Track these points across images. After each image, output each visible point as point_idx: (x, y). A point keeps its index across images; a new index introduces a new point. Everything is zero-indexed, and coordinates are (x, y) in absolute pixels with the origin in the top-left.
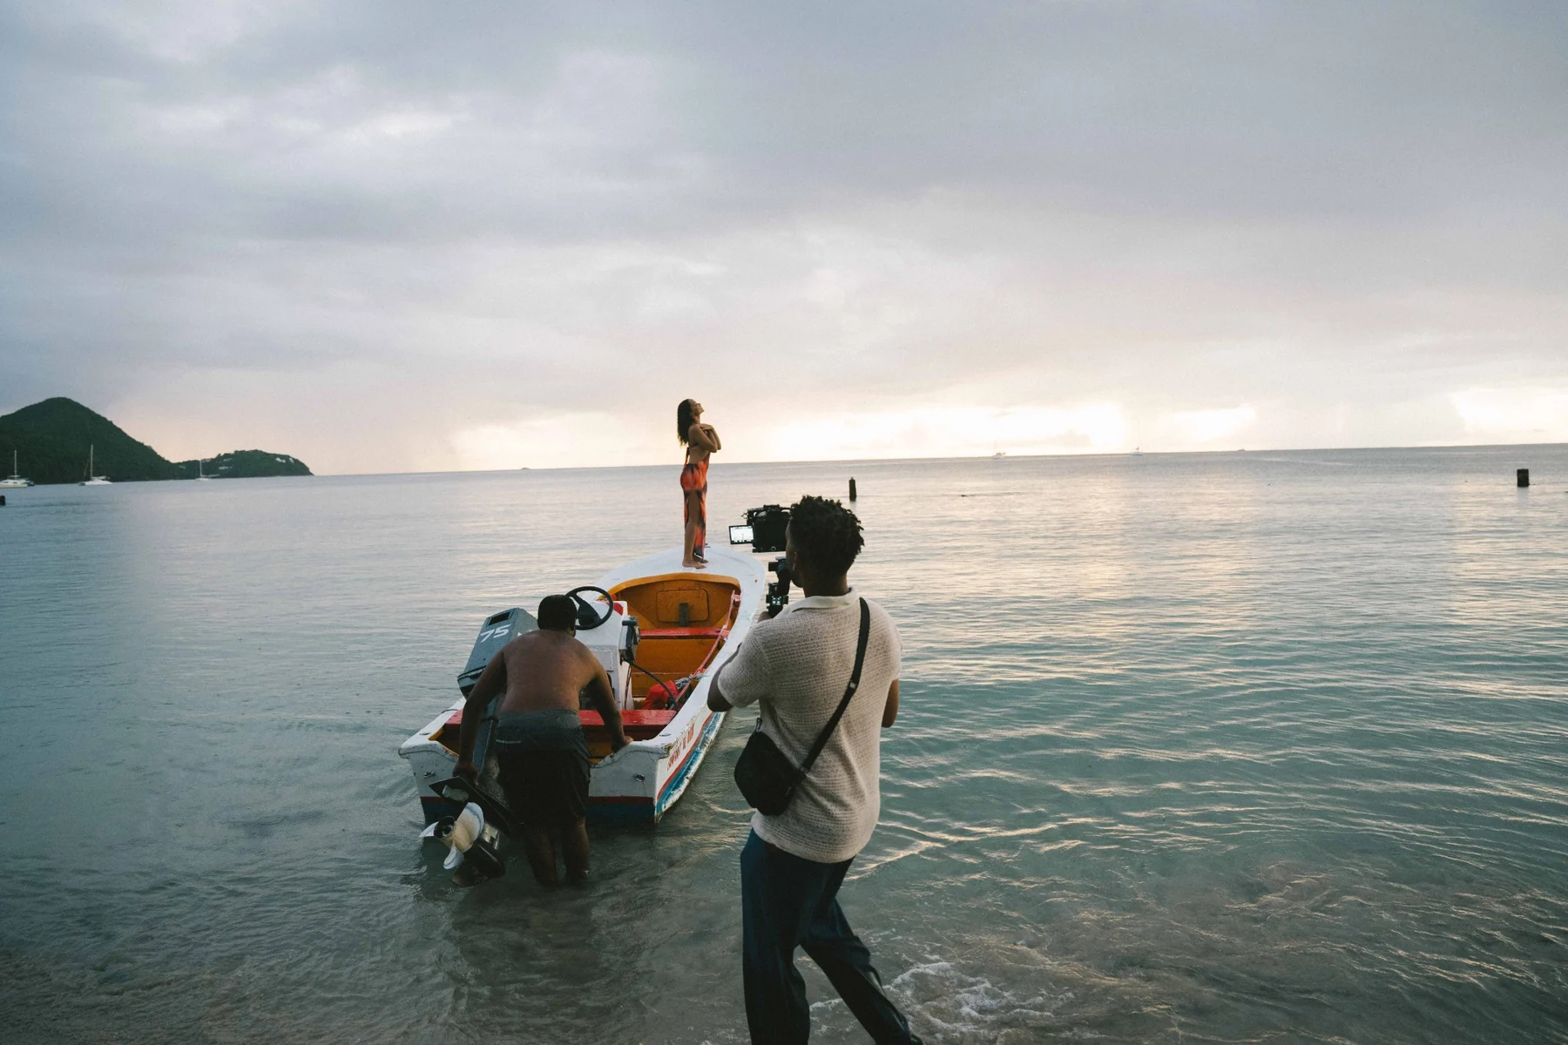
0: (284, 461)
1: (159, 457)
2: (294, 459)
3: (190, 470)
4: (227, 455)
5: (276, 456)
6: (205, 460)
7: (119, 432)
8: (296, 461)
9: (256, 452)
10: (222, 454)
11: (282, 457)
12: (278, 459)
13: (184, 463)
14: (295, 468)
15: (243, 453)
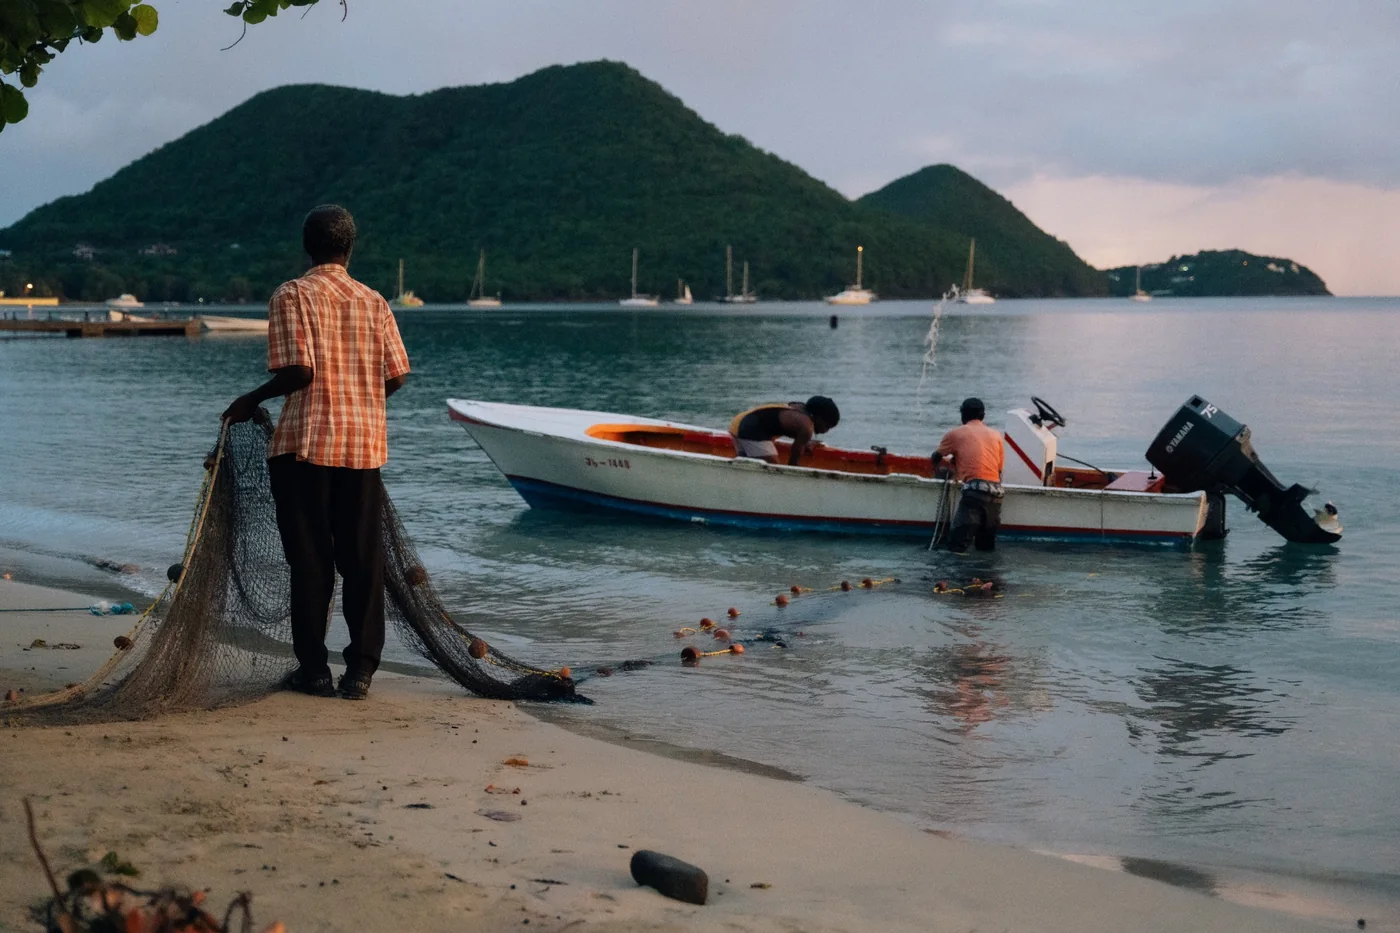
0: (1282, 270)
1: (1078, 259)
2: (1300, 267)
3: (1122, 283)
4: (1185, 259)
5: (1268, 260)
6: (1150, 265)
7: (1020, 217)
8: (1304, 270)
9: (1235, 253)
10: (1178, 256)
11: (1280, 262)
12: (1272, 267)
13: (1116, 271)
14: (1299, 283)
15: (1213, 254)
